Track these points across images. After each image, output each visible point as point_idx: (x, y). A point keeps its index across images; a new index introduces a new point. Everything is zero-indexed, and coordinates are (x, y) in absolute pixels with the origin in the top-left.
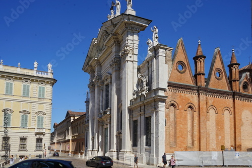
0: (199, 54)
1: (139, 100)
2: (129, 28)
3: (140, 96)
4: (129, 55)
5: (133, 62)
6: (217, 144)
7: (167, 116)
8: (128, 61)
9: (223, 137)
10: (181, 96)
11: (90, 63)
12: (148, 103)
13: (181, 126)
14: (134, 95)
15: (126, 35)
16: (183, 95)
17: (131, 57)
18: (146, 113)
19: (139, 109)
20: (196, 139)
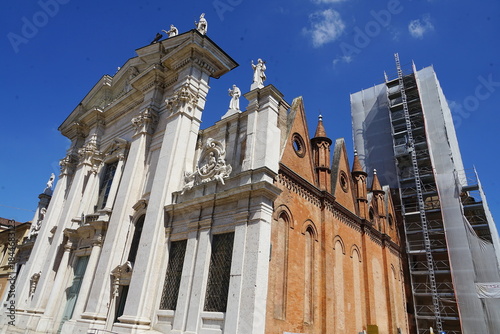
0: (321, 134)
1: (198, 194)
2: (196, 60)
3: (205, 186)
4: (187, 105)
5: (191, 119)
6: (346, 320)
7: (274, 236)
8: (183, 114)
9: (353, 306)
10: (297, 201)
11: (83, 116)
12: (226, 202)
13: (296, 267)
14: (187, 181)
15: (188, 70)
16: (300, 199)
17: (190, 109)
18: (216, 223)
19: (197, 213)
20: (317, 304)
